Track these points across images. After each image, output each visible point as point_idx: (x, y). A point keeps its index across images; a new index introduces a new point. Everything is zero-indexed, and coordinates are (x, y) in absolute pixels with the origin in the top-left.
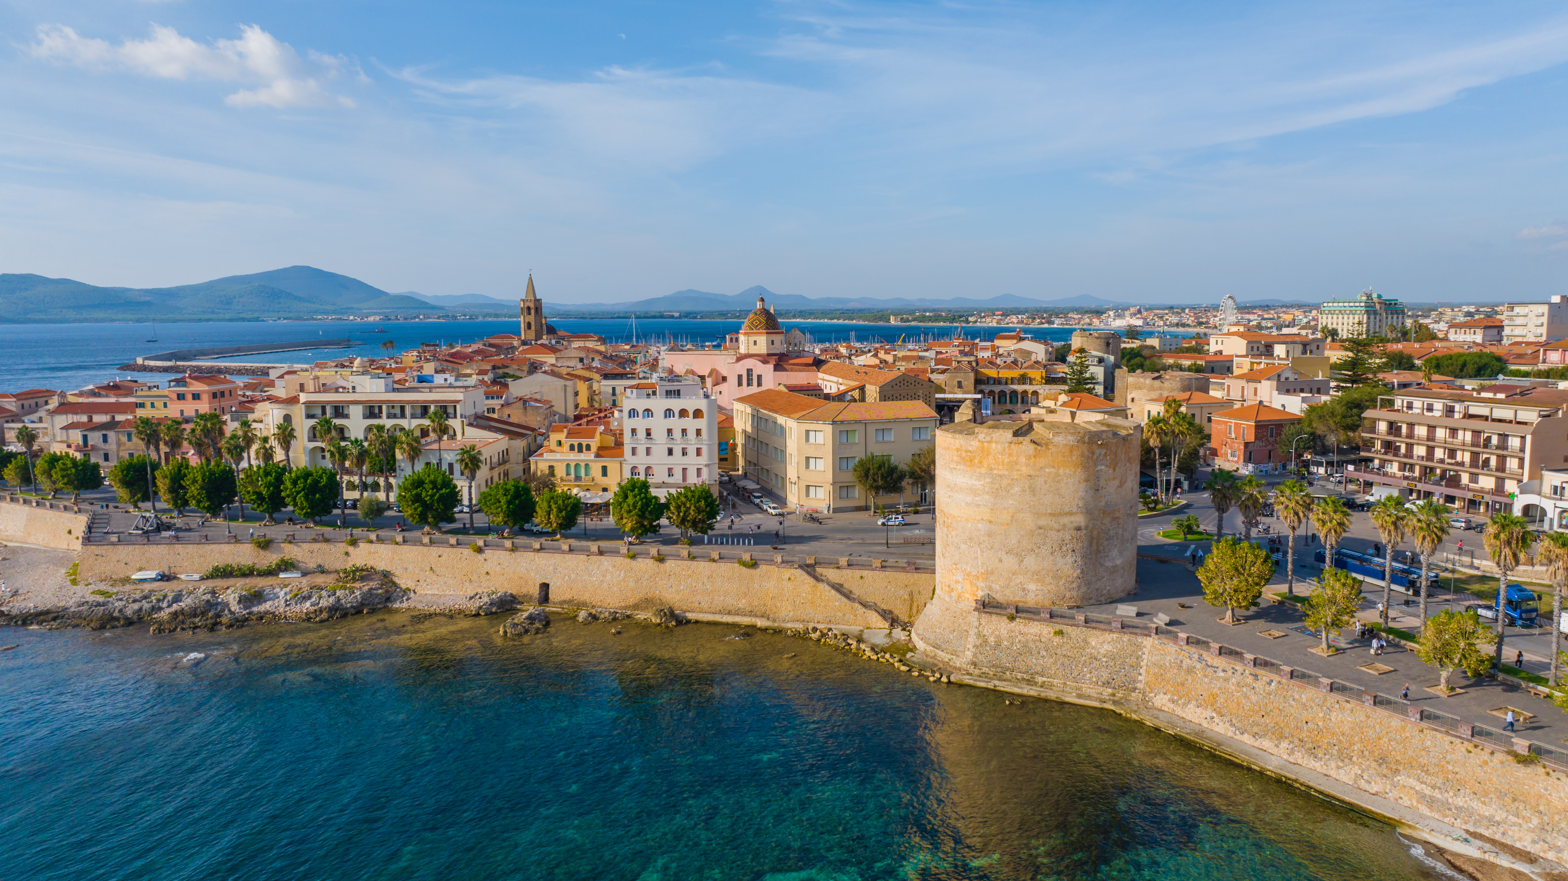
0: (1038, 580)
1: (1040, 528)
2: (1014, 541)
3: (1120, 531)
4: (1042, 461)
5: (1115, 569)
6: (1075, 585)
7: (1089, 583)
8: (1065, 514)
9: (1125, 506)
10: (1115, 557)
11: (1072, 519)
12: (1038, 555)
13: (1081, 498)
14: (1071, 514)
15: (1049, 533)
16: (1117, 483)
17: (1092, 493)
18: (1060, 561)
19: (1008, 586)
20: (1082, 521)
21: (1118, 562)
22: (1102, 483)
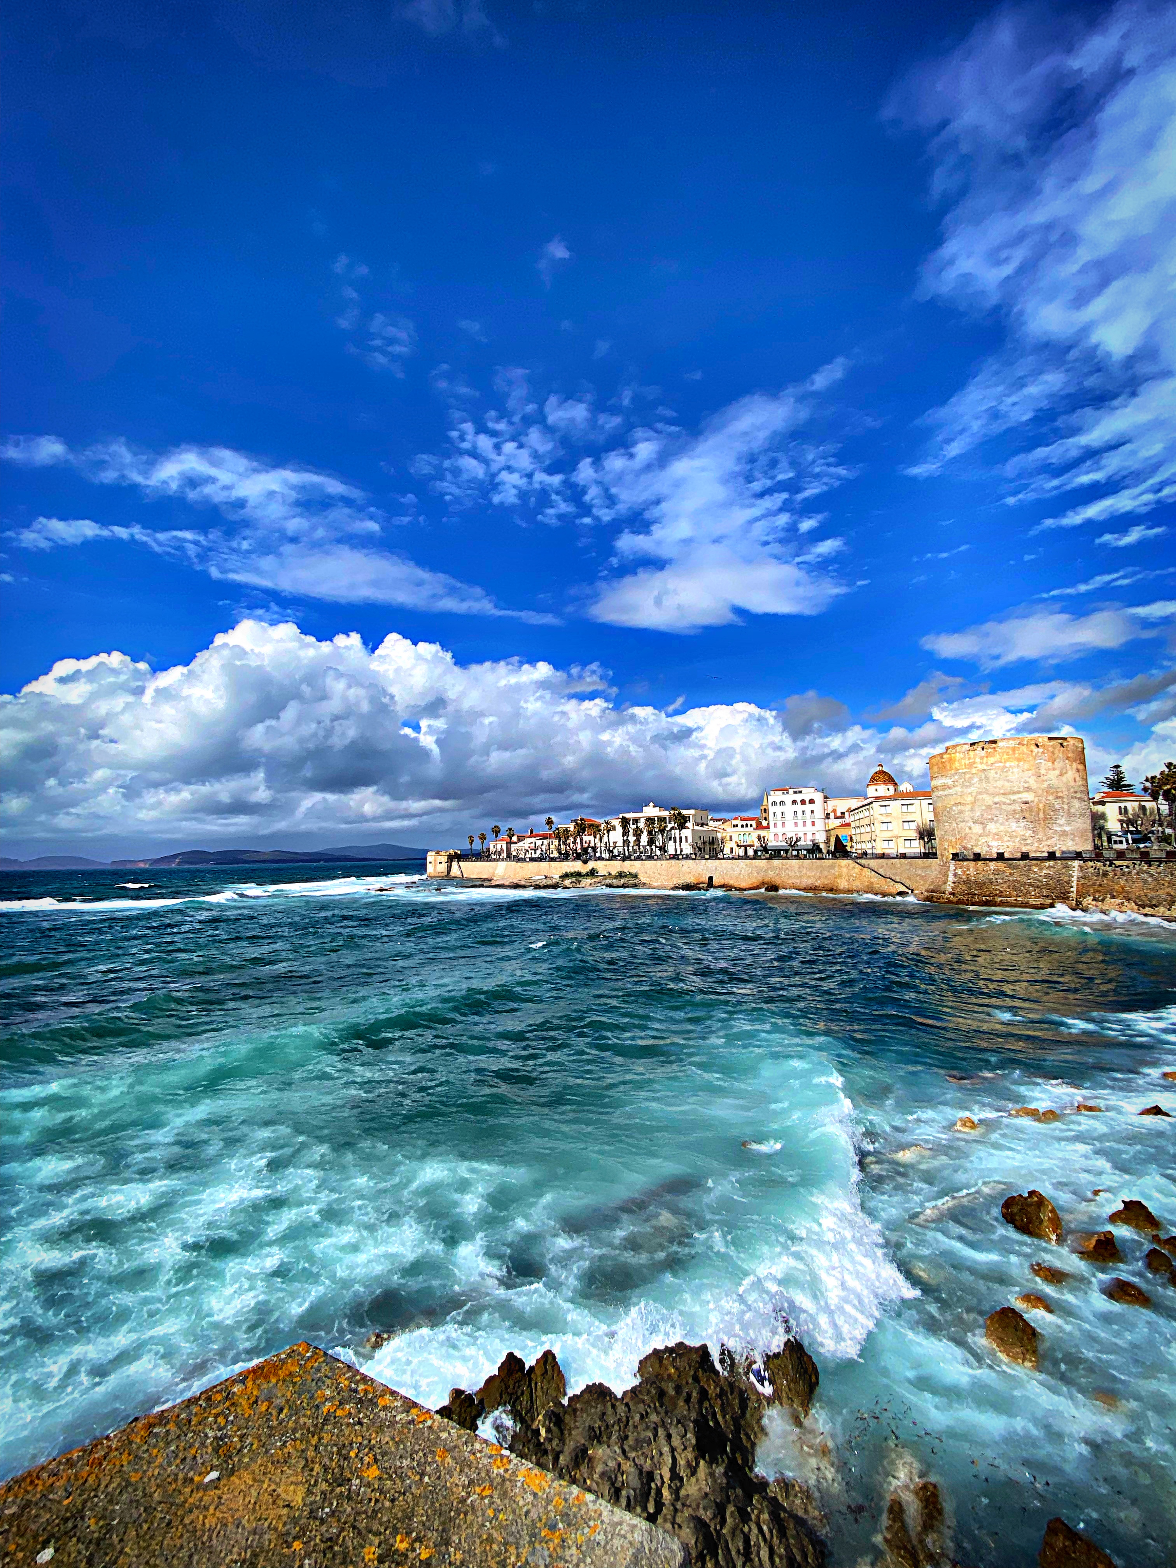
0: (1000, 840)
1: (996, 803)
2: (978, 814)
3: (1066, 807)
4: (991, 760)
5: (1064, 833)
6: (1029, 841)
7: (1040, 841)
8: (1014, 793)
9: (1068, 790)
10: (1062, 824)
11: (1020, 795)
12: (996, 822)
13: (1025, 782)
14: (1019, 792)
15: (1004, 807)
16: (1057, 772)
17: (1034, 778)
18: (1014, 825)
19: (977, 845)
20: (1028, 797)
21: (1067, 828)
22: (1043, 771)
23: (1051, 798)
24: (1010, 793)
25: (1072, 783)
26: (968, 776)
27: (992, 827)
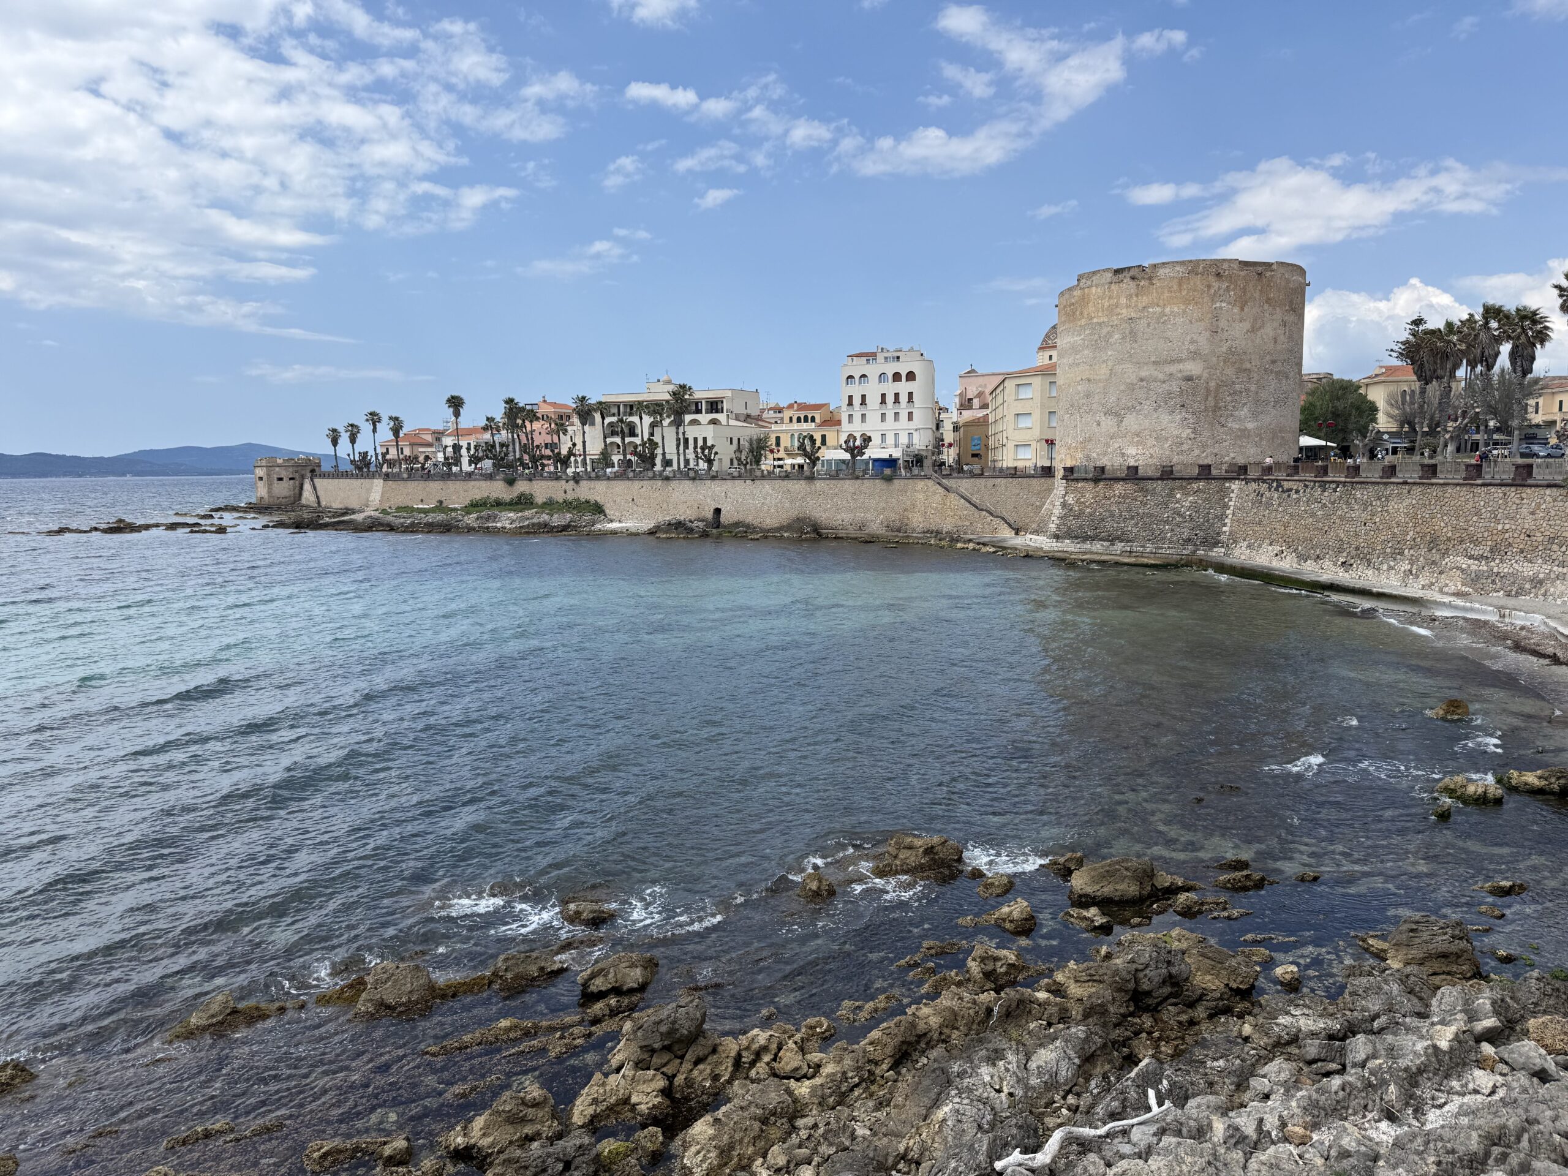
0: (1138, 443)
1: (1142, 380)
2: (1113, 399)
3: (1253, 388)
4: (1145, 300)
5: (1244, 433)
6: (1185, 447)
7: (1204, 446)
8: (1173, 361)
9: (1262, 358)
10: (1245, 419)
11: (1181, 366)
12: (1139, 412)
13: (1192, 342)
14: (1180, 360)
15: (1153, 385)
16: (1247, 325)
17: (1207, 334)
18: (1165, 418)
19: (1105, 453)
20: (1193, 368)
21: (1250, 426)
22: (1223, 323)
23: (1230, 371)
24: (1165, 362)
25: (1271, 346)
26: (1105, 331)
27: (1131, 422)
